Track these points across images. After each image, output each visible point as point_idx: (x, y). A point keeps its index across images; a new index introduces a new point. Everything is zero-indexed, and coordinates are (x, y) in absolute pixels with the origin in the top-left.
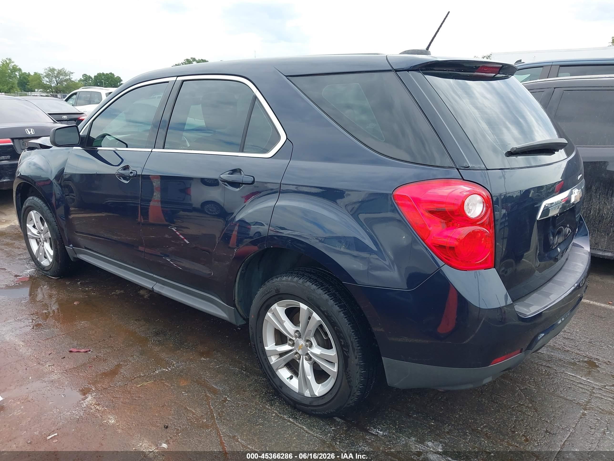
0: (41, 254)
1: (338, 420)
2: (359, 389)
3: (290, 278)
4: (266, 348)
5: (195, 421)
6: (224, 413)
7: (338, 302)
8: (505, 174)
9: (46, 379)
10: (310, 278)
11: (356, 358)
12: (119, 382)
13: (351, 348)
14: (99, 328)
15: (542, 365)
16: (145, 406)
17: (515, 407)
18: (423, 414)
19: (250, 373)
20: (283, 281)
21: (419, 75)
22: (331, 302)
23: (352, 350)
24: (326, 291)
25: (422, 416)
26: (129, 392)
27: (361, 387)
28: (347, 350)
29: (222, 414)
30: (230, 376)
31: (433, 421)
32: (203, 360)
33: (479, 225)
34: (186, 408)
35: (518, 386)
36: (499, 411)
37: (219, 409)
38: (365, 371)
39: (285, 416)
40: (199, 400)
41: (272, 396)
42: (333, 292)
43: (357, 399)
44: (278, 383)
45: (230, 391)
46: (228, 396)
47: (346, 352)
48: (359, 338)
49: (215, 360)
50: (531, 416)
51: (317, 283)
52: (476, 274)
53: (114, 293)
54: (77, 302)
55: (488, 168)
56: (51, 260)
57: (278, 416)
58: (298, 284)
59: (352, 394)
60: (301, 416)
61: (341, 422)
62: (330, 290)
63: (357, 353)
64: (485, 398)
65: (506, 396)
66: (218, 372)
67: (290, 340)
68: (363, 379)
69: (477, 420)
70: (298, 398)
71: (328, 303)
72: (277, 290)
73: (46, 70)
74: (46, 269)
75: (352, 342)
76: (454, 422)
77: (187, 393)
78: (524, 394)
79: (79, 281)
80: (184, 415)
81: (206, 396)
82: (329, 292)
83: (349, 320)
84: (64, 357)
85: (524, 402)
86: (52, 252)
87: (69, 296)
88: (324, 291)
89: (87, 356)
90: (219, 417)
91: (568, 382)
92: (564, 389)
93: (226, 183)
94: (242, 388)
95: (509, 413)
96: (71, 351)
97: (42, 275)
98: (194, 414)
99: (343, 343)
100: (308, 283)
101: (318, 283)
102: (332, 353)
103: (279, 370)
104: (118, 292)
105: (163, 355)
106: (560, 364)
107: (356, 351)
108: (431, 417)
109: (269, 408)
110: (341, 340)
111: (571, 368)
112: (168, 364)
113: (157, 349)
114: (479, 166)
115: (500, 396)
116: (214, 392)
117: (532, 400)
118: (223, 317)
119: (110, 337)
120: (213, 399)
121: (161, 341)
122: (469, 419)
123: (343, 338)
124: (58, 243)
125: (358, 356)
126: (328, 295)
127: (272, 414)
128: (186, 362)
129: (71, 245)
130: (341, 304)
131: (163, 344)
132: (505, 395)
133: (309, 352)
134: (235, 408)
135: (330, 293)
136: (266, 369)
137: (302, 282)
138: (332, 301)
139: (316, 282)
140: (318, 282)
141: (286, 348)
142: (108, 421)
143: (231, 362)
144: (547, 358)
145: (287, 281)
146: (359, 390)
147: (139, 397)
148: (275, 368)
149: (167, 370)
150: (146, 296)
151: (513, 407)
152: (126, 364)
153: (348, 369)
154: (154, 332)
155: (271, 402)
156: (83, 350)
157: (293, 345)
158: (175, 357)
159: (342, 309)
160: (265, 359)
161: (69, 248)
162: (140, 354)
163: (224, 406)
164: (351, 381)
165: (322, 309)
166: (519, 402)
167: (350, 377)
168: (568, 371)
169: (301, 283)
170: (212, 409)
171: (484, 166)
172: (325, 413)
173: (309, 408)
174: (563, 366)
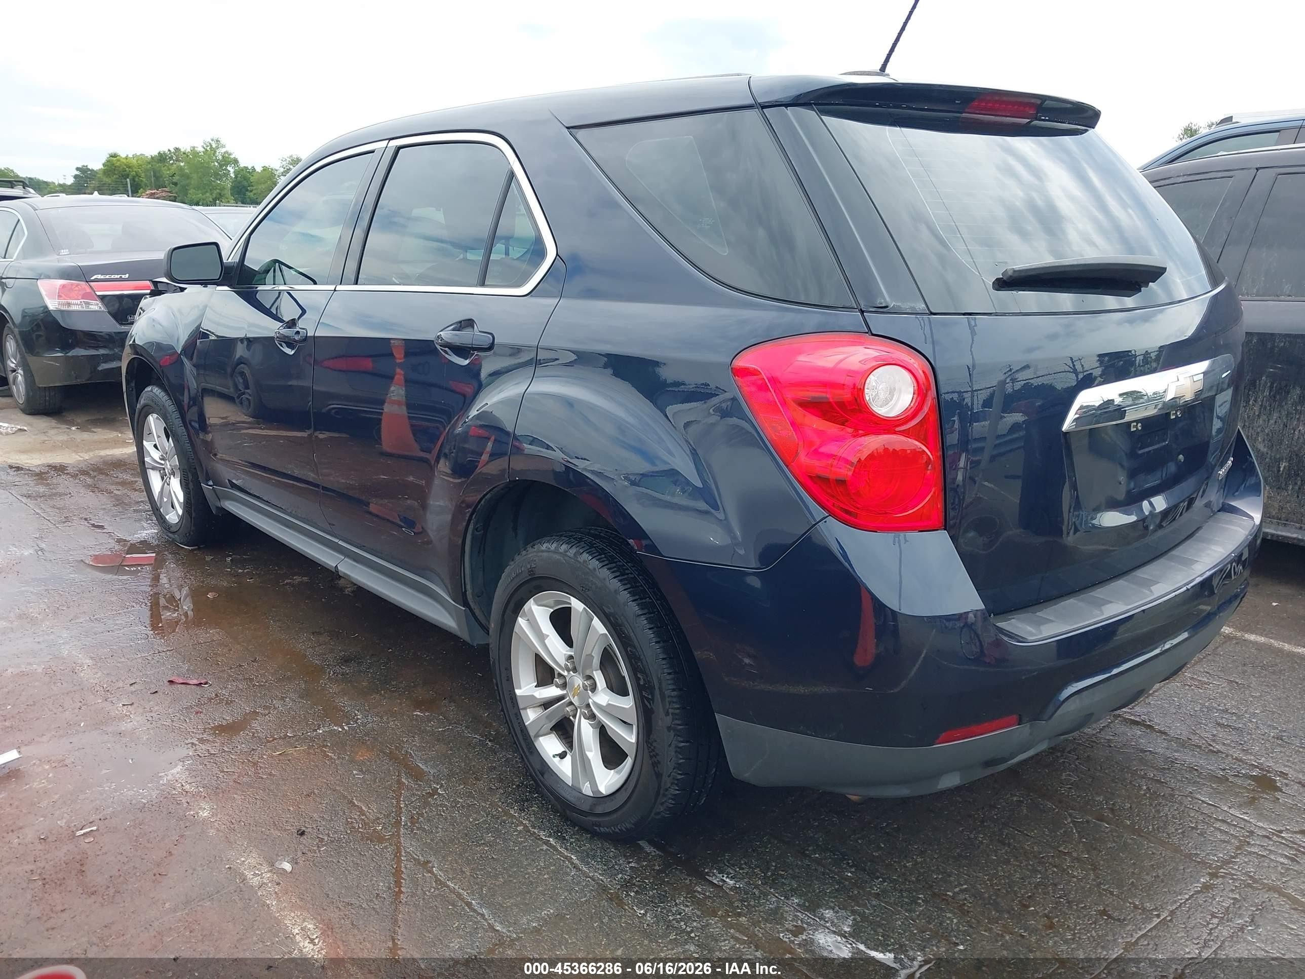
0: (165, 500)
1: (649, 849)
2: (676, 782)
3: (555, 545)
4: (518, 692)
5: (360, 826)
6: (422, 817)
7: (637, 597)
8: (976, 325)
9: (110, 729)
10: (591, 546)
11: (667, 714)
12: (242, 743)
13: (657, 692)
14: (239, 644)
15: (1144, 777)
16: (275, 791)
17: (1047, 856)
18: (834, 854)
19: (501, 746)
20: (543, 551)
21: (810, 115)
22: (624, 596)
23: (659, 696)
24: (618, 574)
25: (830, 858)
26: (255, 764)
27: (679, 777)
28: (650, 697)
29: (418, 819)
30: (458, 749)
31: (853, 870)
32: (416, 715)
33: (902, 433)
34: (351, 802)
35: (1070, 815)
36: (1007, 862)
37: (415, 808)
38: (688, 744)
39: (542, 833)
40: (383, 788)
41: (530, 792)
42: (632, 576)
43: (673, 802)
44: (537, 766)
45: (449, 777)
46: (442, 786)
47: (648, 699)
48: (675, 673)
49: (441, 717)
50: (1078, 879)
51: (603, 556)
52: (897, 539)
53: (289, 581)
54: (214, 594)
55: (933, 311)
56: (180, 512)
57: (529, 831)
58: (566, 558)
59: (662, 792)
60: (574, 834)
61: (653, 854)
62: (627, 571)
63: (670, 703)
64: (985, 834)
65: (1035, 834)
66: (438, 740)
67: (560, 675)
68: (681, 761)
69: (950, 876)
70: (570, 797)
71: (618, 596)
72: (531, 571)
73: (285, 162)
74: (173, 529)
75: (660, 680)
76: (899, 876)
77: (364, 773)
78: (1079, 832)
79: (230, 556)
80: (344, 813)
81: (399, 782)
82: (622, 575)
83: (658, 634)
84: (156, 692)
85: (1072, 848)
86: (181, 495)
87: (203, 582)
88: (613, 572)
89: (199, 693)
90: (409, 824)
91: (1192, 817)
92: (1176, 830)
93: (446, 349)
94: (474, 773)
95: (1030, 867)
96: (171, 682)
97: (168, 540)
98: (362, 813)
99: (642, 683)
100: (586, 556)
101: (605, 557)
102: (627, 703)
103: (541, 739)
104: (297, 579)
105: (344, 702)
106: (1187, 778)
107: (667, 700)
108: (850, 861)
109: (516, 815)
110: (639, 676)
111: (1212, 788)
112: (348, 717)
113: (334, 688)
114: (912, 305)
115: (1022, 832)
116: (417, 775)
117: (1092, 847)
118: (450, 627)
119: (255, 661)
120: (409, 789)
121: (348, 674)
122: (933, 871)
123: (643, 672)
124: (190, 478)
125: (671, 711)
126: (620, 581)
127: (518, 825)
128: (381, 717)
129: (211, 483)
130: (644, 601)
131: (351, 681)
132: (1033, 831)
133: (590, 701)
134: (447, 809)
135: (626, 576)
136: (516, 735)
137: (575, 554)
138: (626, 592)
139: (601, 555)
140: (604, 554)
141: (552, 691)
142: (198, 813)
143: (471, 722)
144: (1161, 764)
145: (548, 551)
146: (677, 785)
147: (270, 774)
148: (532, 734)
149: (340, 730)
150: (349, 589)
151: (1043, 857)
152: (267, 712)
153: (651, 736)
154: (340, 656)
155: (523, 804)
156: (195, 682)
157: (564, 686)
158: (364, 706)
159: (646, 611)
160: (516, 714)
161: (206, 487)
162: (299, 697)
163: (426, 804)
164: (659, 762)
165: (607, 610)
166: (1061, 849)
167: (657, 754)
168: (1201, 794)
169: (572, 555)
170: (401, 808)
171: (924, 306)
172: (617, 830)
173: (590, 818)
174: (1194, 783)
